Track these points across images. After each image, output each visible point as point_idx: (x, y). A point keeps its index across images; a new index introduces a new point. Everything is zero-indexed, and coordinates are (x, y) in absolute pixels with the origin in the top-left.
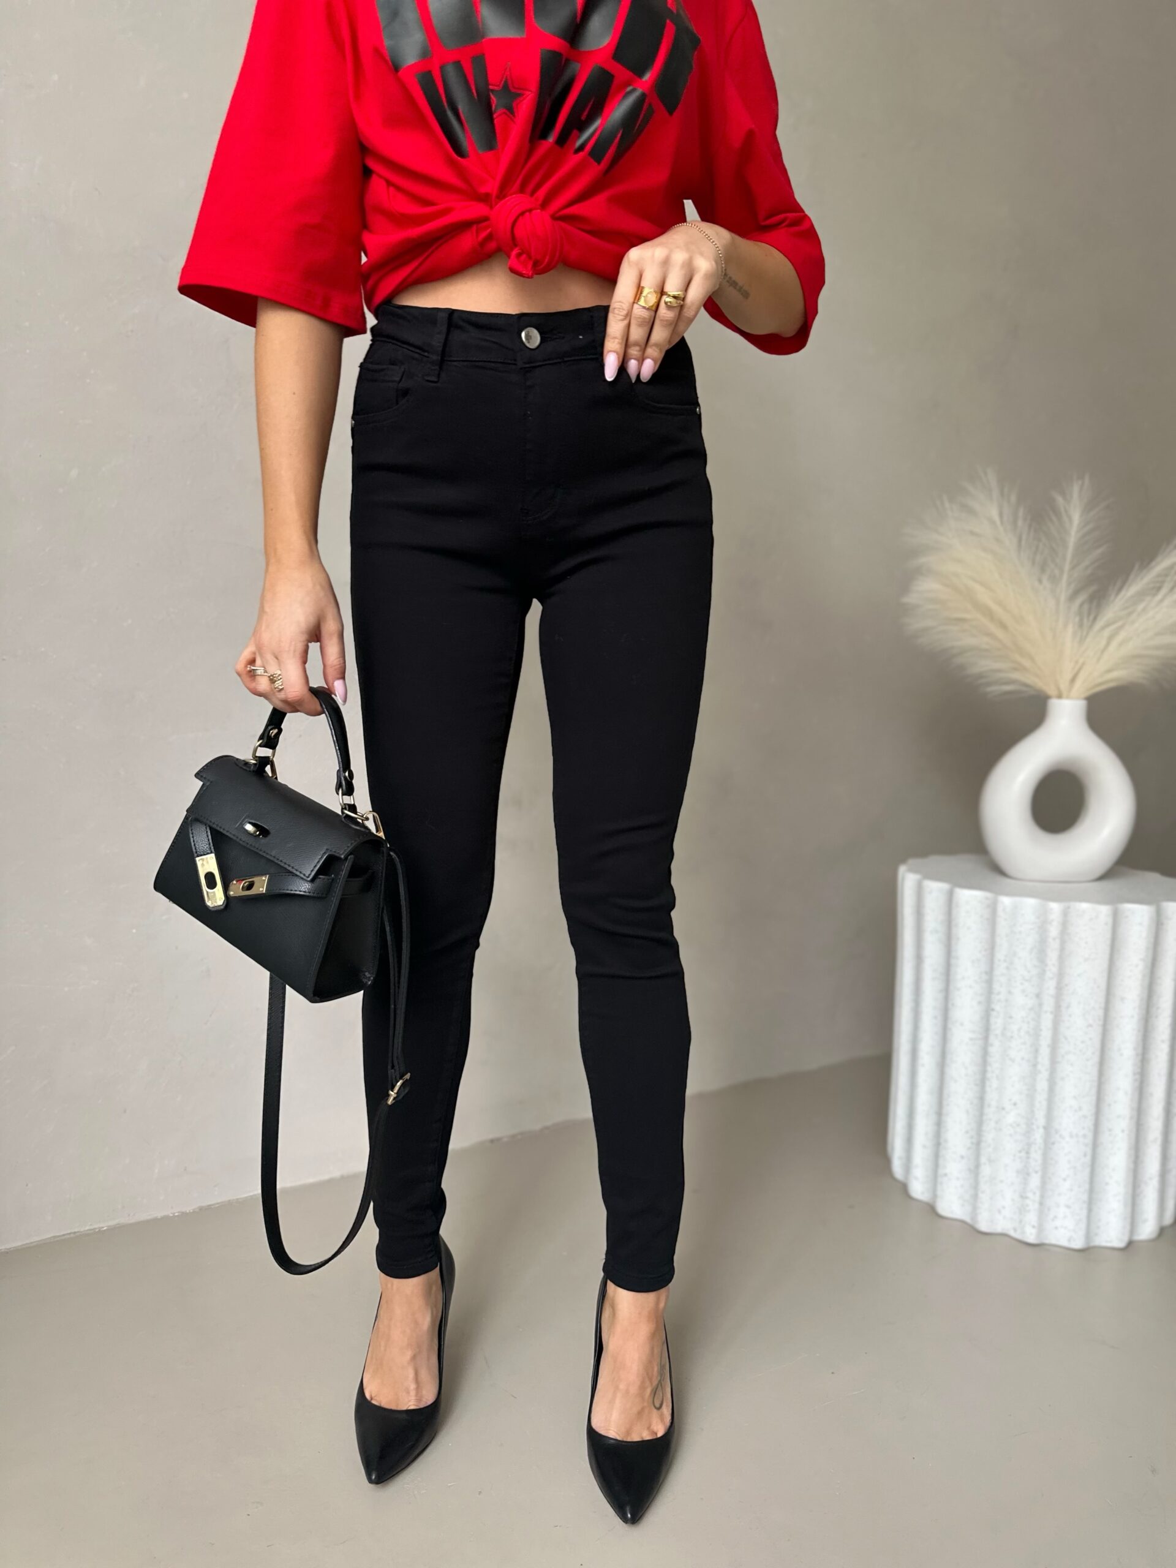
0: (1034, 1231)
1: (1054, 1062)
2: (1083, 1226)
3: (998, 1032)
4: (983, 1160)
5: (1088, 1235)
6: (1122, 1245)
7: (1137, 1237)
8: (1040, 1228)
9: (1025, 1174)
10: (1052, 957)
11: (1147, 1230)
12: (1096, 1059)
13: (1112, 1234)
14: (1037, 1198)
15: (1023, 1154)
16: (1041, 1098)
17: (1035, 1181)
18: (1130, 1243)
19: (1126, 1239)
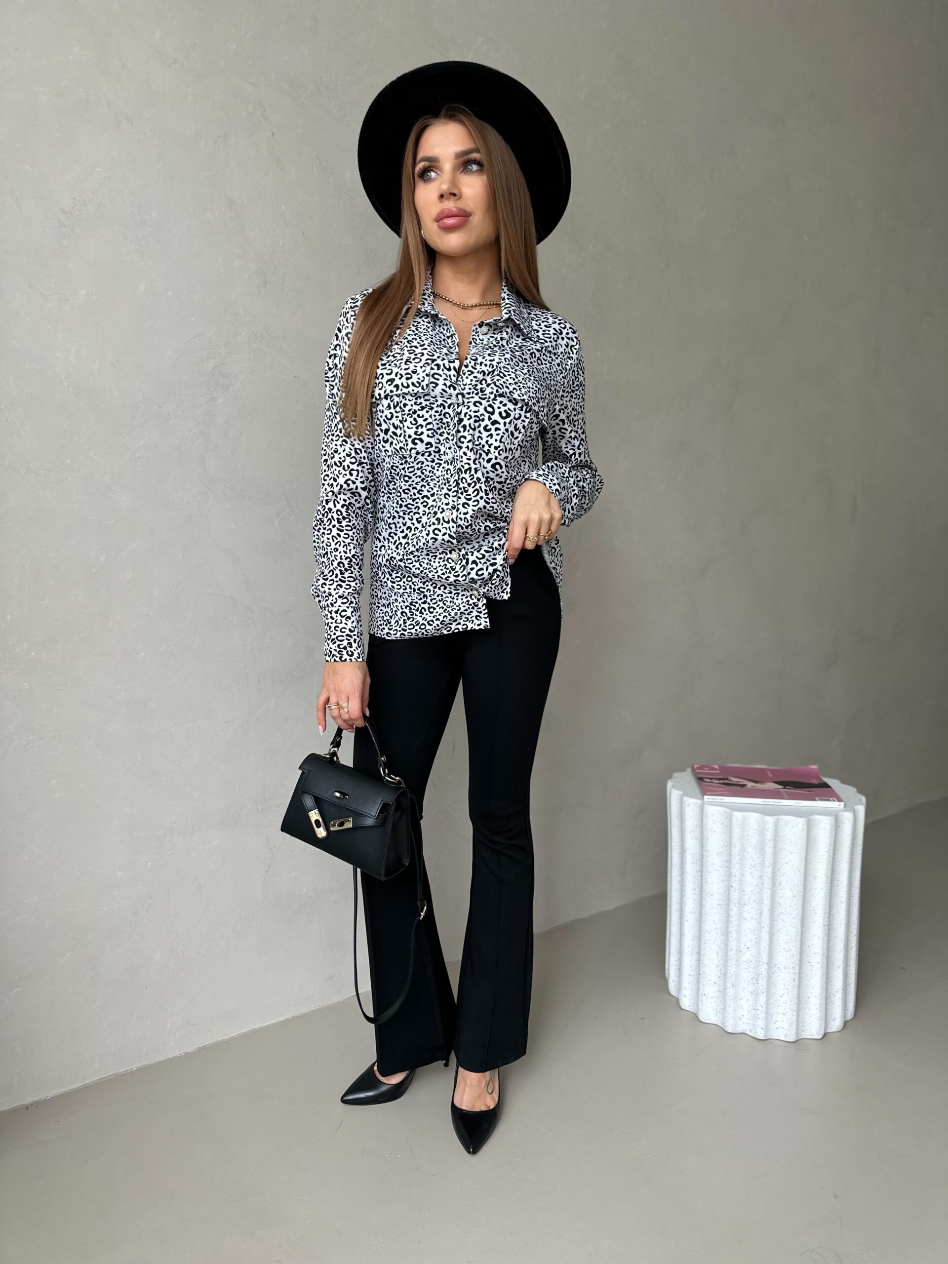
0: (763, 1031)
1: (772, 920)
2: (794, 1026)
3: (736, 901)
4: (729, 985)
5: (797, 1033)
6: (820, 1037)
7: (829, 1031)
8: (767, 1029)
9: (756, 994)
10: (769, 851)
11: (836, 1024)
12: (799, 917)
13: (813, 1030)
14: (764, 1009)
15: (754, 981)
16: (765, 944)
17: (762, 999)
18: (825, 1034)
19: (823, 1033)
